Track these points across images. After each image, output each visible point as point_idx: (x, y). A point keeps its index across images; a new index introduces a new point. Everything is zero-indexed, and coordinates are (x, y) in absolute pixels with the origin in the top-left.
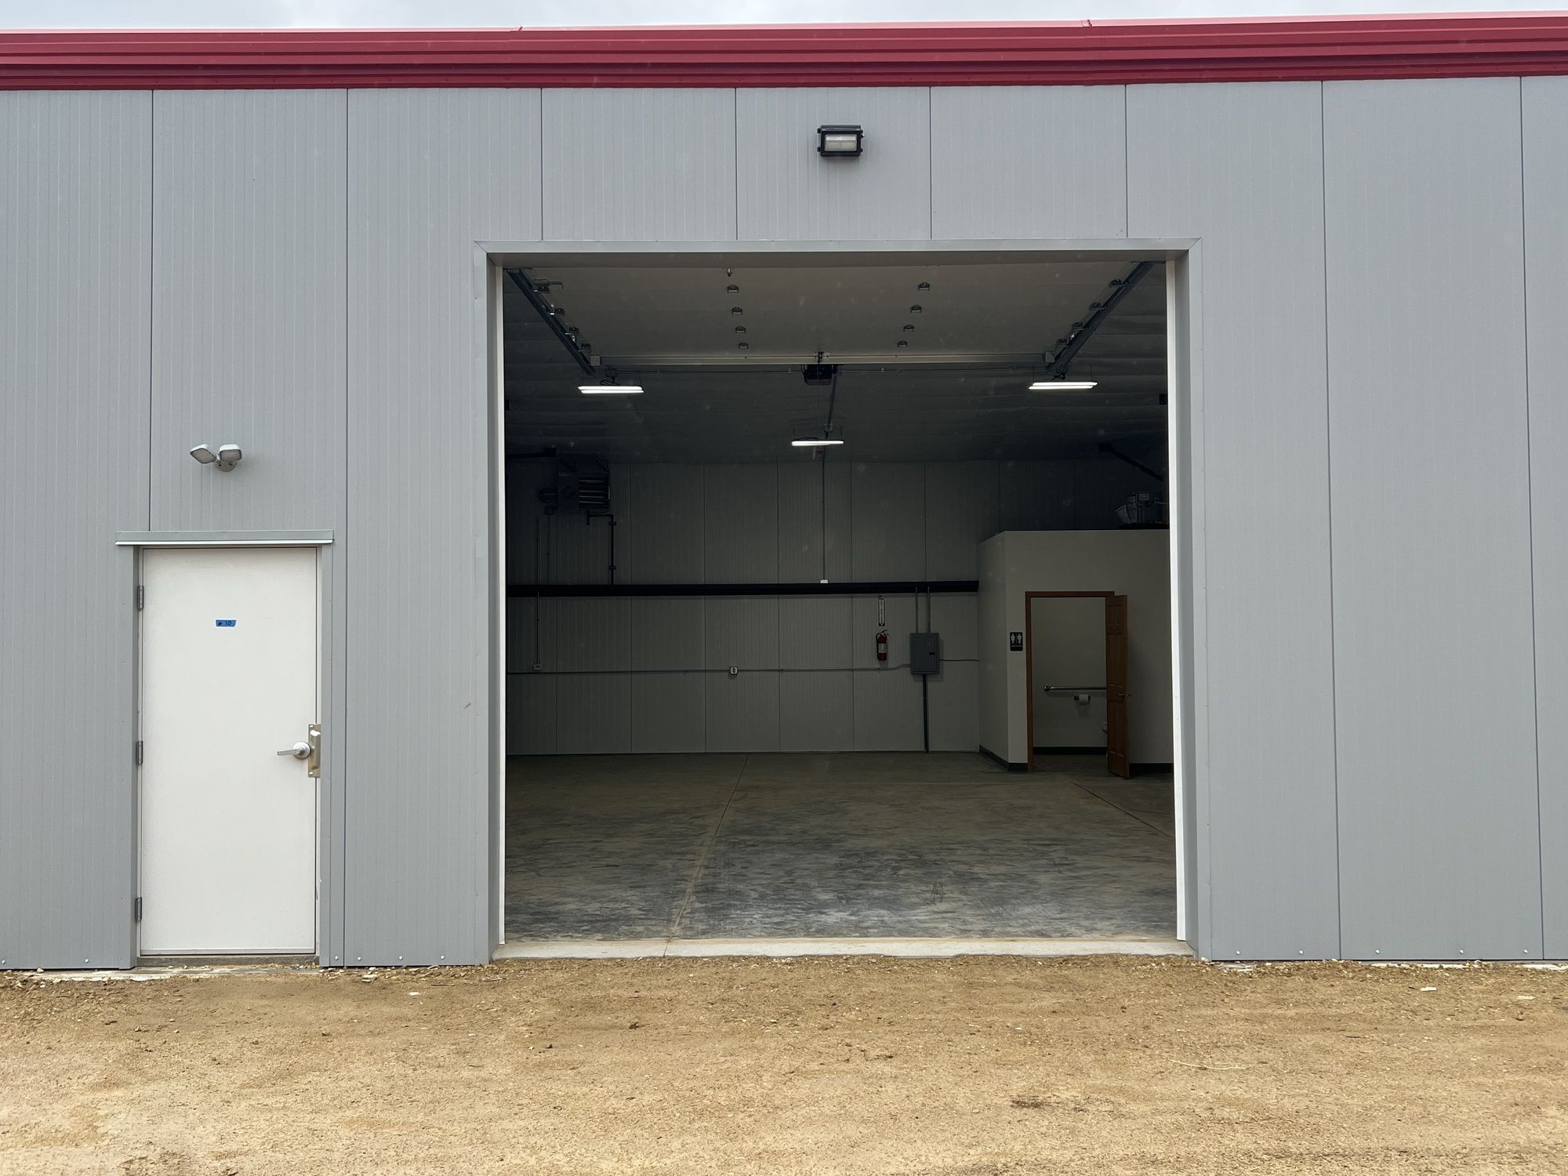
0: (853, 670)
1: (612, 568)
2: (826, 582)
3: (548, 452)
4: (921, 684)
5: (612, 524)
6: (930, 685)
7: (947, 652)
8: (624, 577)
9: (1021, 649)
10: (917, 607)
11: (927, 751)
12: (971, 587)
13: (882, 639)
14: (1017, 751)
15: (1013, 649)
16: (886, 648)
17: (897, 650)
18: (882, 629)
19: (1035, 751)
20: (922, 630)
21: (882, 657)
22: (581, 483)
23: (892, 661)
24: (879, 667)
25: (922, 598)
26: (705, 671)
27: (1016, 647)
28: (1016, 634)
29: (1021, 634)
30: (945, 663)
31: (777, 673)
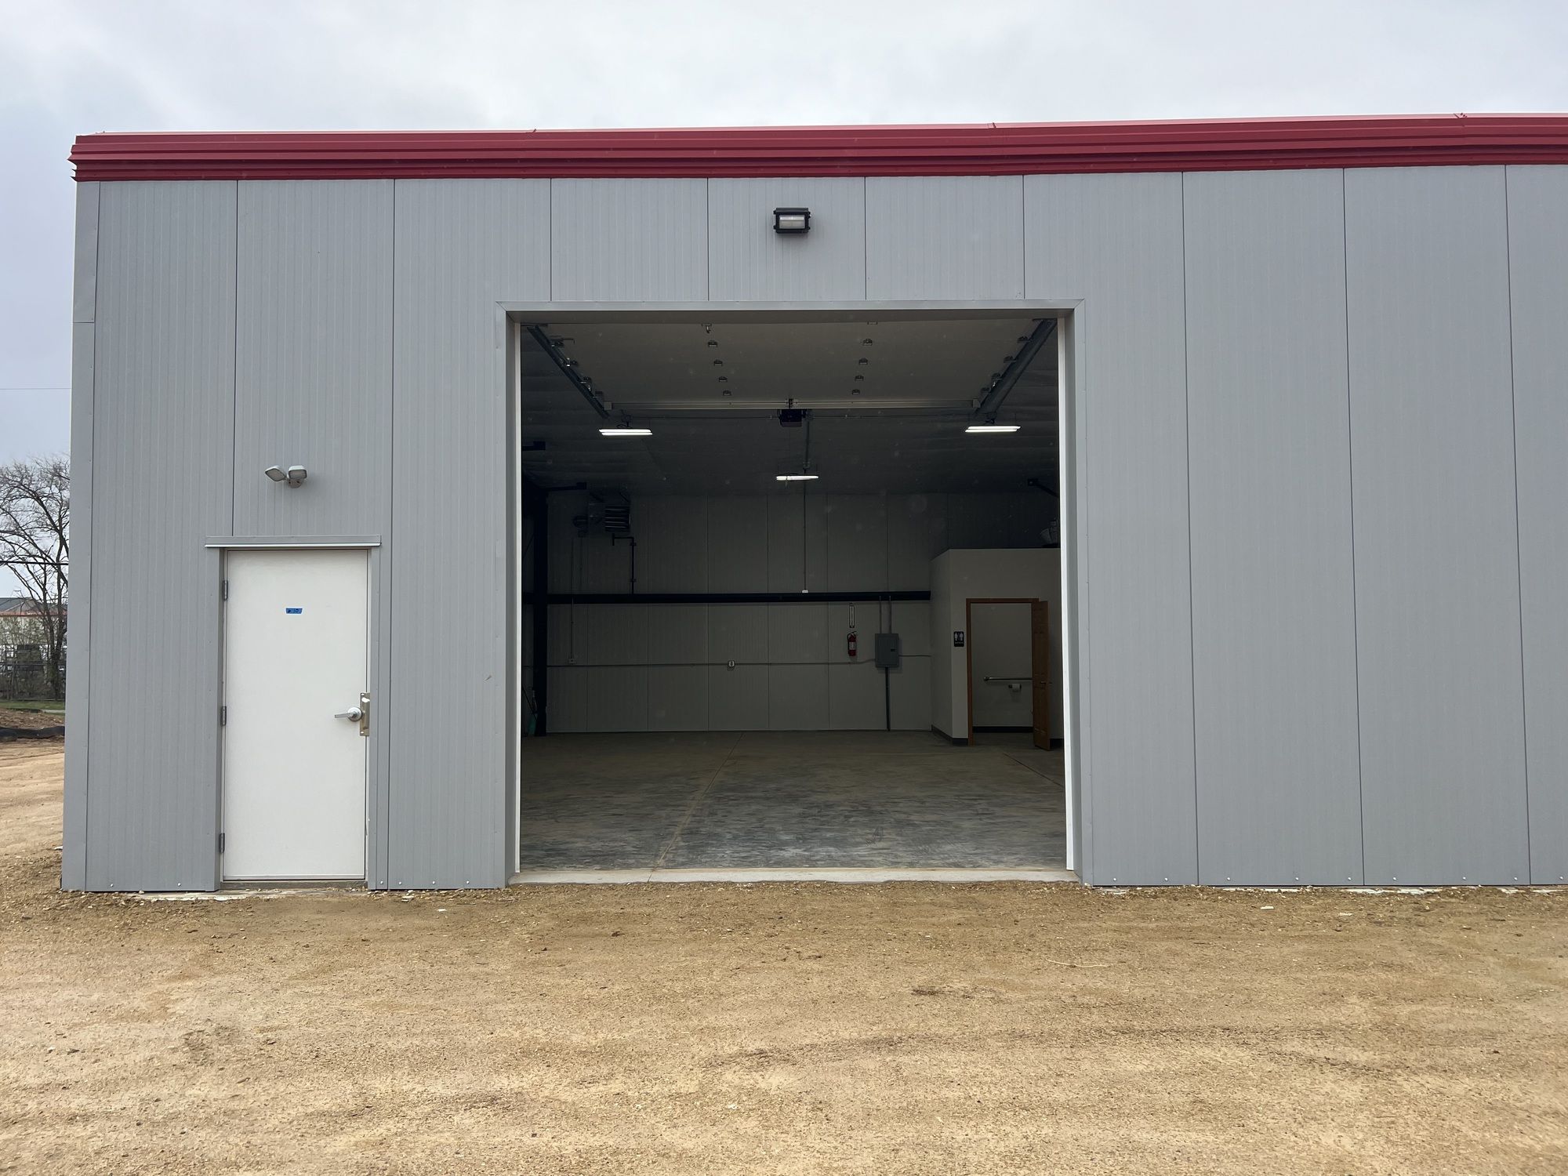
0: (828, 664)
1: (633, 581)
2: (806, 591)
3: (581, 486)
4: (884, 675)
5: (633, 545)
6: (891, 676)
7: (905, 649)
8: (642, 588)
9: (962, 645)
10: (880, 611)
11: (889, 730)
12: (925, 596)
13: (852, 639)
14: (960, 730)
15: (956, 645)
16: (855, 646)
17: (866, 648)
18: (852, 630)
19: (975, 730)
20: (885, 631)
21: (852, 653)
22: (607, 511)
23: (860, 657)
24: (849, 661)
25: (885, 605)
26: (709, 664)
27: (958, 643)
28: (958, 633)
29: (963, 633)
30: (903, 658)
31: (767, 666)
